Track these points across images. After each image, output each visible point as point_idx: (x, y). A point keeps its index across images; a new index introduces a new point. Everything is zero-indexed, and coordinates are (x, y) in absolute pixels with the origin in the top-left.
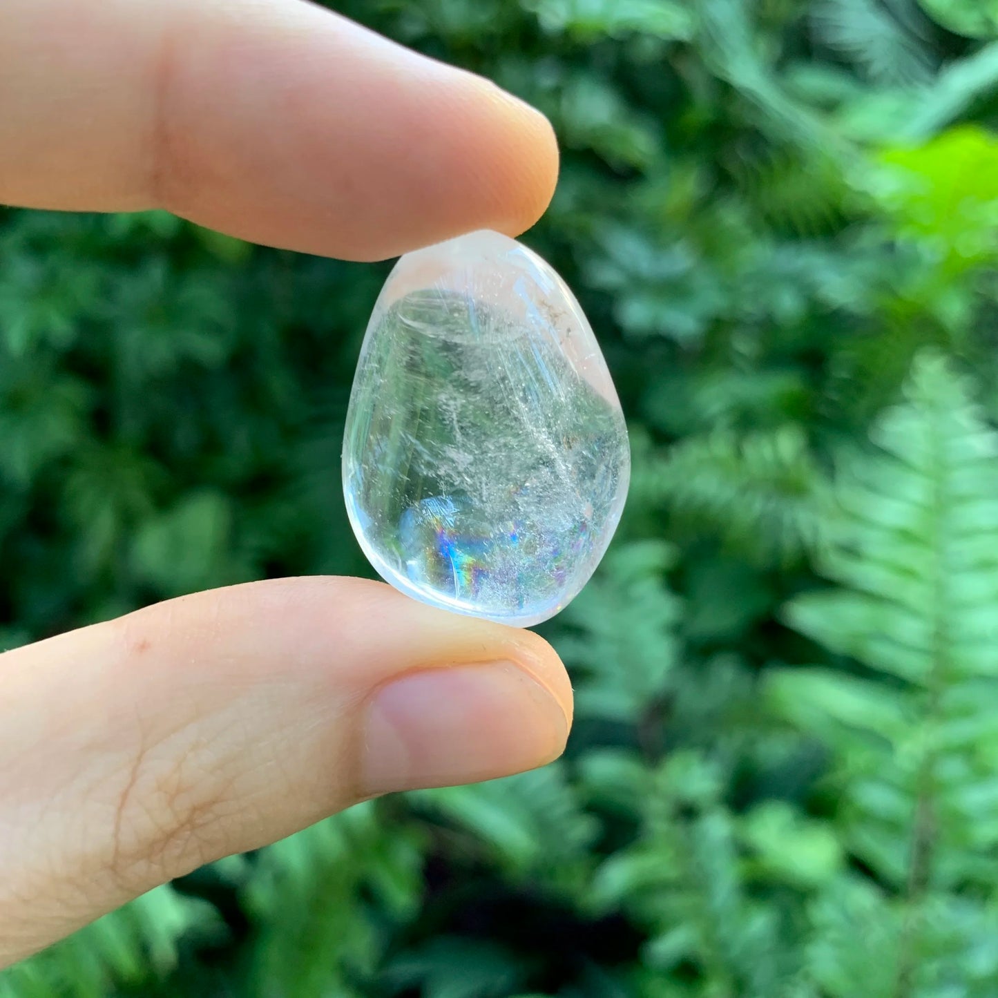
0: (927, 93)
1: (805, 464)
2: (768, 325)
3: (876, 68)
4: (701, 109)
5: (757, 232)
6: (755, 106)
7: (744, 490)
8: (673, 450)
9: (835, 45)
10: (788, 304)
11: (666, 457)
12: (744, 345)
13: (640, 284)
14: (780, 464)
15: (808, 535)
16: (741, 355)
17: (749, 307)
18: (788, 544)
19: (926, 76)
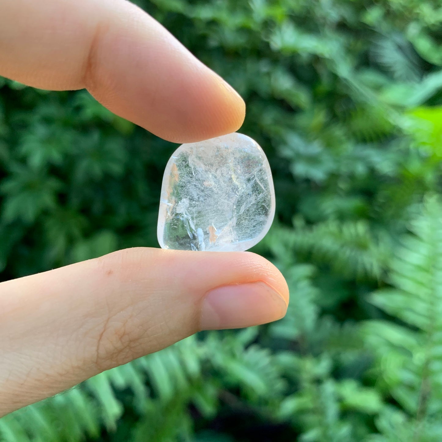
0: (417, 86)
1: (368, 236)
2: (352, 177)
3: (397, 74)
4: (325, 85)
5: (349, 139)
6: (347, 86)
7: (342, 246)
8: (314, 227)
9: (380, 63)
10: (360, 169)
11: (311, 230)
12: (343, 185)
13: (299, 156)
14: (357, 235)
15: (368, 267)
16: (341, 189)
17: (344, 169)
18: (360, 269)
19: (417, 79)
